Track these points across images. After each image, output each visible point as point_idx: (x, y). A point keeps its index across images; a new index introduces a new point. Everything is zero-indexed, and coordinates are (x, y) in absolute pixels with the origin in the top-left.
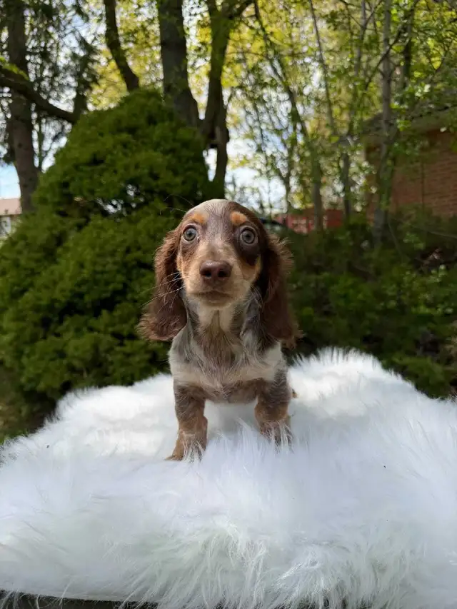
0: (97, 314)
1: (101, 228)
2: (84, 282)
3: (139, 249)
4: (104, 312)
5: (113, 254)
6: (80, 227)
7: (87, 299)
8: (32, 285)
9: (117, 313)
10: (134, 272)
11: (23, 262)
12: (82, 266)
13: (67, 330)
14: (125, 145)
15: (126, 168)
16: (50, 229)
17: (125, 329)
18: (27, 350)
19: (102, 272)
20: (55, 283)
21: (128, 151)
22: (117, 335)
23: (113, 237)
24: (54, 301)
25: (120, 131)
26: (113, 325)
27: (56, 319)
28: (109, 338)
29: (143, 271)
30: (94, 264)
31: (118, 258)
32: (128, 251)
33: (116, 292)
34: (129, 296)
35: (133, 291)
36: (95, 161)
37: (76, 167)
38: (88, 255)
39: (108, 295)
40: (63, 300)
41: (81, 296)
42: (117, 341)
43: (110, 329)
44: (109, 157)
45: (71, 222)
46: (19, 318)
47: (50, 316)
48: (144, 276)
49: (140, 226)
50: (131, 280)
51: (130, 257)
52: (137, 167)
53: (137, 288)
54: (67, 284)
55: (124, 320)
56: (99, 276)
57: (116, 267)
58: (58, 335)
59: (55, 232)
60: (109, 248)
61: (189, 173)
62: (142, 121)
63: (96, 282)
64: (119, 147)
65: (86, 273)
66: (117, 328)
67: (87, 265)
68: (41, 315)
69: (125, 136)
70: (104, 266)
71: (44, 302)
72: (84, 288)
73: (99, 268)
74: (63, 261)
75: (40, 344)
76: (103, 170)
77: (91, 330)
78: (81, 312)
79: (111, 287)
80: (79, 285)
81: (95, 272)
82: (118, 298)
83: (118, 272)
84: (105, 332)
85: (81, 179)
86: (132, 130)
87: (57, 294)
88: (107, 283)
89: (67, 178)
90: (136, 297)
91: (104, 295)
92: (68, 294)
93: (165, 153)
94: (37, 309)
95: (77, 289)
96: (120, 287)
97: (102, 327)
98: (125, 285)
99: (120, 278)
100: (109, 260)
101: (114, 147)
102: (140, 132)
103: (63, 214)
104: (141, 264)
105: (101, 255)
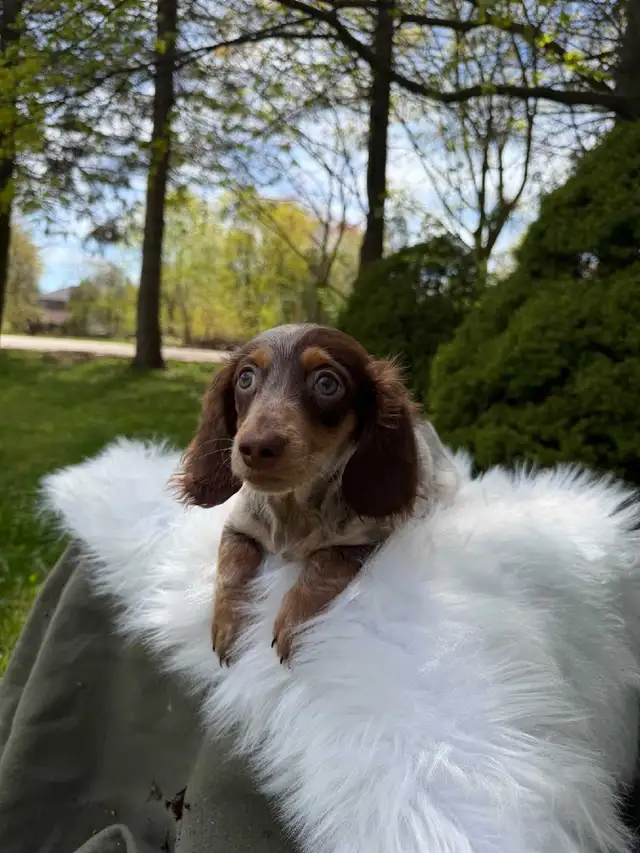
0: (523, 406)
1: (561, 293)
2: (512, 362)
3: (600, 323)
4: (529, 404)
5: (557, 327)
7: (514, 384)
9: (544, 407)
10: (583, 355)
12: (516, 341)
13: (489, 420)
15: (617, 206)
19: (538, 351)
20: (488, 360)
22: (536, 437)
23: (567, 304)
24: (480, 383)
26: (532, 423)
27: (484, 404)
28: (526, 439)
29: (599, 355)
30: (530, 338)
31: (563, 334)
32: (582, 324)
34: (567, 388)
35: (573, 381)
36: (581, 201)
38: (528, 326)
39: (539, 383)
40: (489, 381)
41: (507, 379)
43: (529, 428)
44: (600, 193)
46: (448, 397)
47: (477, 400)
48: (594, 361)
50: (575, 367)
51: (581, 335)
53: (579, 379)
54: (496, 362)
55: (550, 420)
56: (530, 356)
57: (557, 346)
60: (553, 319)
63: (526, 363)
64: (624, 176)
65: (516, 352)
66: (537, 428)
67: (521, 339)
68: (469, 397)
70: (541, 343)
71: (472, 383)
72: (510, 370)
73: (533, 345)
76: (588, 213)
78: (513, 403)
79: (543, 373)
80: (506, 365)
81: (528, 351)
82: (553, 389)
83: (559, 351)
84: (524, 432)
87: (485, 375)
88: (540, 366)
90: (574, 391)
91: (534, 383)
92: (495, 374)
94: (467, 390)
98: (565, 372)
103: (536, 275)
104: (594, 346)
105: (544, 329)
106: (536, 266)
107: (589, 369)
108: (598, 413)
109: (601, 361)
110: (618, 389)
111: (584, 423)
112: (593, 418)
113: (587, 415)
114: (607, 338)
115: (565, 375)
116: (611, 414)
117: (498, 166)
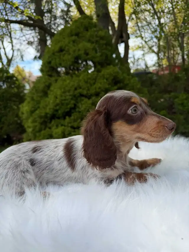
0: (65, 118)
1: (65, 80)
2: (57, 105)
3: (80, 88)
4: (67, 117)
5: (69, 91)
6: (56, 80)
7: (60, 112)
8: (39, 107)
9: (72, 117)
10: (79, 99)
11: (35, 98)
12: (57, 98)
13: (53, 126)
14: (74, 42)
15: (74, 51)
16: (44, 83)
17: (75, 124)
18: (38, 134)
19: (65, 100)
20: (47, 106)
21: (75, 44)
22: (73, 127)
23: (69, 83)
24: (46, 114)
25: (72, 36)
26: (70, 123)
27: (49, 121)
28: (69, 129)
29: (83, 98)
30: (61, 96)
31: (71, 93)
32: (76, 89)
33: (71, 109)
34: (77, 110)
35: (79, 108)
36: (61, 50)
37: (53, 54)
38: (59, 92)
39: (68, 110)
40: (51, 113)
41: (57, 111)
42: (73, 130)
43: (70, 125)
44: (67, 48)
45: (53, 79)
46: (34, 121)
47: (46, 120)
48: (83, 100)
49: (81, 78)
50: (78, 103)
51: (77, 92)
52: (79, 50)
53: (80, 106)
54: (51, 106)
55: (75, 121)
56: (63, 102)
57: (71, 97)
58: (50, 128)
59: (47, 84)
60: (67, 89)
61: (103, 51)
62: (82, 30)
63: (63, 104)
64: (71, 43)
65: (58, 101)
66: (72, 124)
67: (58, 97)
68: (42, 120)
69: (74, 38)
70: (65, 97)
71: (43, 114)
72: (58, 107)
73: (63, 98)
74: (50, 96)
75: (43, 132)
76: (65, 54)
77: (62, 125)
78: (59, 118)
79: (69, 106)
80: (56, 106)
81: (62, 100)
82: (73, 111)
83: (72, 99)
84: (68, 126)
85: (55, 59)
86: (77, 35)
87: (48, 111)
88: (67, 104)
89: (50, 59)
90: (80, 110)
91: (66, 110)
92: (52, 110)
93: (93, 43)
94: (41, 117)
95: (55, 108)
96: (73, 106)
97: (66, 124)
98: (75, 105)
99: (73, 102)
100: (67, 94)
101: (69, 43)
102: (80, 35)
103: (50, 76)
104: (82, 95)
105: (64, 92)
106: (50, 73)
107: (83, 102)
109: (86, 100)
114: (85, 92)
115: (75, 107)
117: (3, 47)
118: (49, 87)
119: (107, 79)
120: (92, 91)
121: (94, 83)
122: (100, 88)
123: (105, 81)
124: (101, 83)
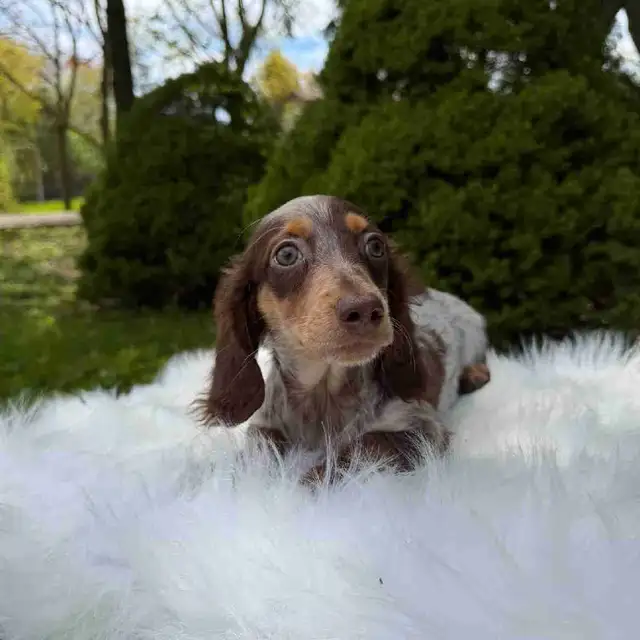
3: (433, 146)
5: (392, 156)
6: (361, 115)
12: (350, 175)
15: (431, 18)
16: (323, 122)
19: (375, 184)
23: (398, 128)
29: (438, 182)
30: (365, 171)
31: (399, 162)
32: (417, 149)
34: (411, 221)
35: (417, 213)
36: (390, 13)
37: (363, 25)
38: (360, 159)
44: (409, 4)
48: (434, 190)
49: (441, 111)
50: (416, 196)
51: (419, 161)
52: (450, 14)
53: (423, 209)
56: (368, 191)
57: (394, 177)
59: (331, 126)
65: (352, 187)
67: (355, 173)
70: (377, 174)
73: (370, 178)
74: (331, 168)
76: (400, 26)
79: (384, 207)
81: (366, 185)
83: (397, 184)
85: (367, 42)
88: (380, 201)
89: (350, 44)
96: (397, 207)
98: (406, 205)
99: (401, 193)
100: (386, 164)
103: (346, 99)
104: (433, 172)
105: (377, 160)
106: (346, 90)
107: (432, 197)
108: (448, 244)
109: (445, 188)
110: (468, 216)
111: (434, 256)
112: (444, 249)
113: (437, 246)
114: (445, 162)
115: (407, 208)
116: (461, 243)
118: (336, 135)
119: (535, 120)
120: (473, 160)
121: (486, 133)
122: (502, 151)
123: (528, 125)
124: (508, 134)
